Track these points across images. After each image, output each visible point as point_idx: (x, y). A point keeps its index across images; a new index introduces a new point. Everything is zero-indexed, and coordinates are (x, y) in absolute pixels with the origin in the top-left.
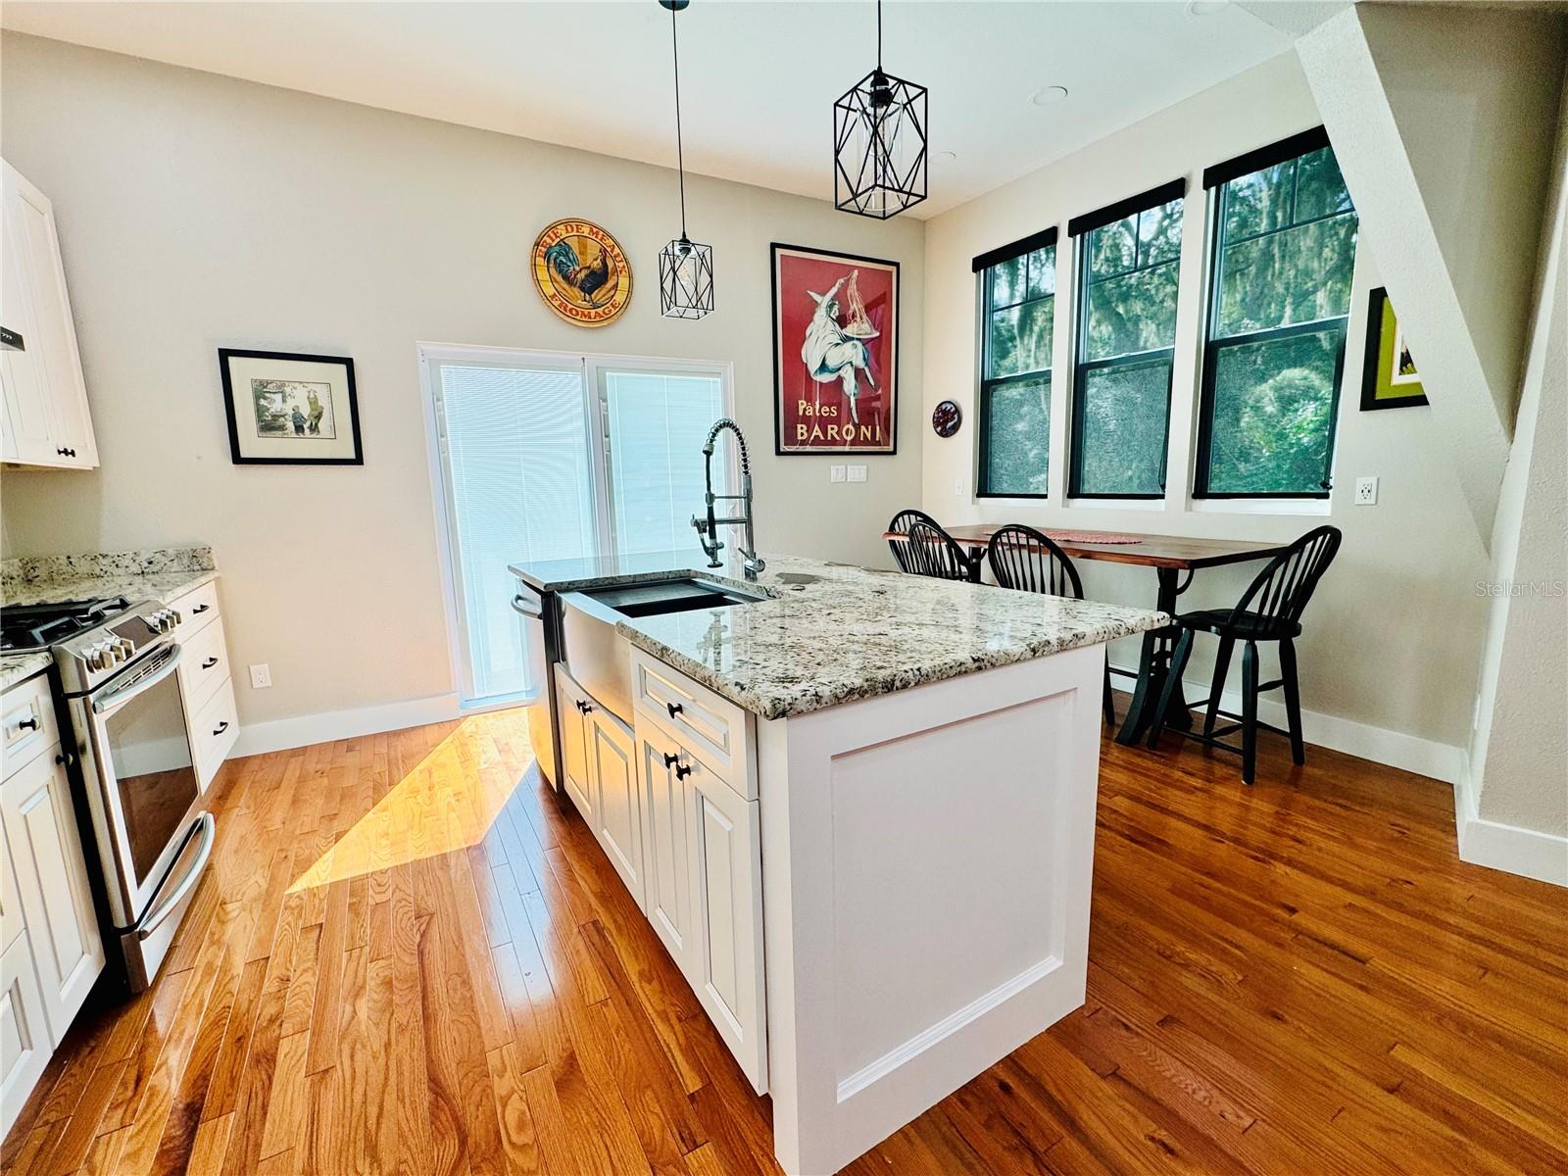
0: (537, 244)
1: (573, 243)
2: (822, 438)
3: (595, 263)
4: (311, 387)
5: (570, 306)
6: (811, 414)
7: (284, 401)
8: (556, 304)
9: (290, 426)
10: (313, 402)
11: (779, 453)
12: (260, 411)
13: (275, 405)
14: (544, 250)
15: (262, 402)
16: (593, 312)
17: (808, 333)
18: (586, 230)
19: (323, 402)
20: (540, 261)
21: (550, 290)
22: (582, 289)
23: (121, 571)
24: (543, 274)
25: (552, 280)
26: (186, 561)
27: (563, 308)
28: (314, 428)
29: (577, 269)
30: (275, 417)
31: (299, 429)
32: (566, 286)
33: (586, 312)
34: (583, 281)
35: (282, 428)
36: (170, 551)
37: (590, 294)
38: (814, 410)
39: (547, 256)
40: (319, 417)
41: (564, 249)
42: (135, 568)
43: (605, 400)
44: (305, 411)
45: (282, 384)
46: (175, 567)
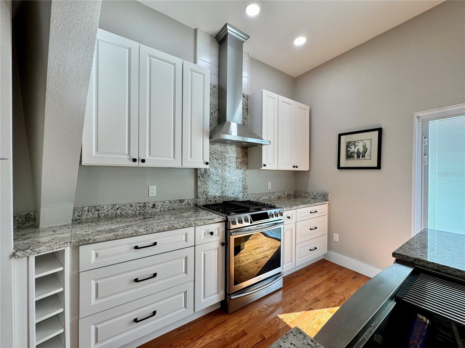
4: (364, 141)
7: (355, 148)
9: (356, 156)
10: (364, 147)
12: (347, 151)
13: (353, 149)
15: (349, 149)
19: (368, 146)
23: (309, 197)
26: (322, 197)
28: (363, 156)
30: (352, 153)
31: (358, 157)
35: (353, 157)
36: (320, 194)
40: (365, 152)
42: (312, 197)
44: (361, 150)
45: (355, 142)
46: (320, 198)
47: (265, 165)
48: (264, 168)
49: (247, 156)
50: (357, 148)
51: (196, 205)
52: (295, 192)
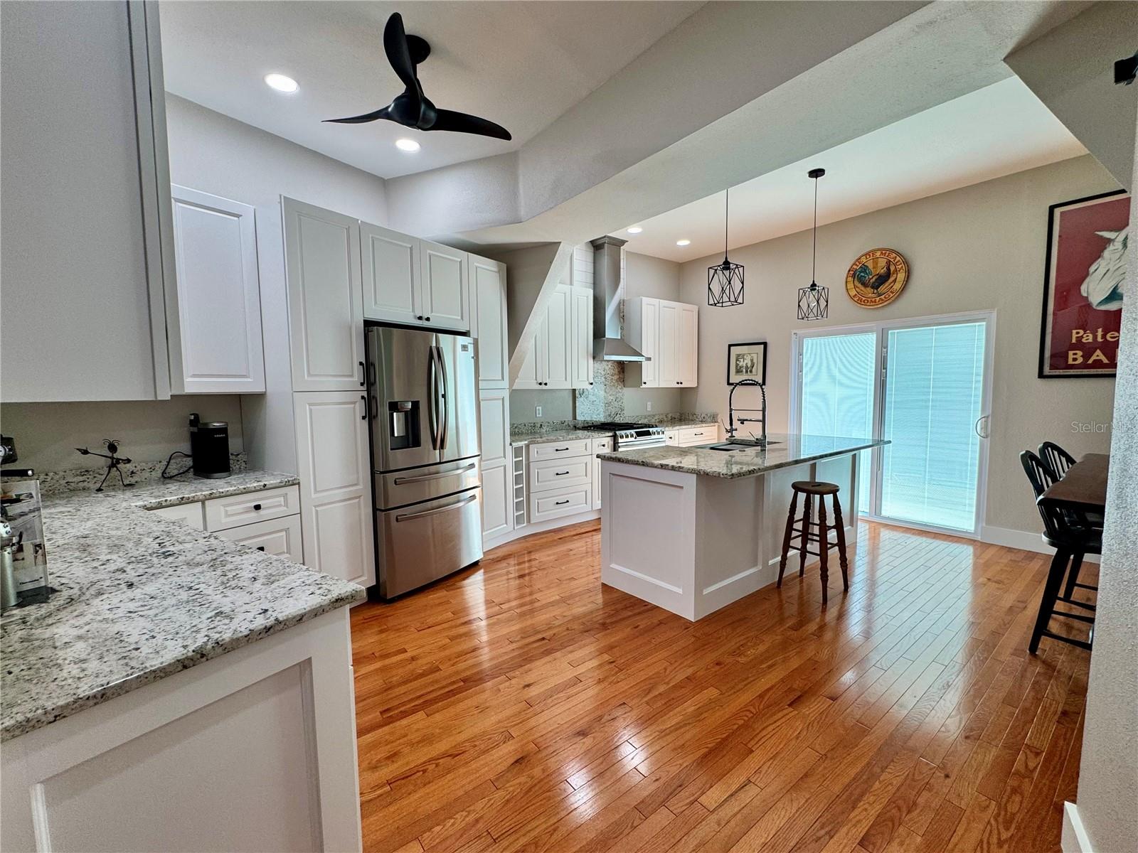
0: (849, 271)
1: (870, 265)
2: (1105, 361)
3: (882, 271)
4: (751, 355)
5: (864, 299)
6: (1091, 340)
7: (744, 361)
8: (856, 299)
9: (744, 370)
10: (752, 360)
11: (1041, 375)
12: (737, 365)
13: (741, 363)
14: (852, 272)
15: (738, 362)
16: (878, 299)
17: (1092, 269)
18: (878, 254)
19: (755, 361)
20: (850, 279)
21: (853, 292)
22: (873, 287)
23: (697, 418)
24: (851, 286)
25: (855, 287)
26: (711, 418)
27: (860, 302)
28: (751, 371)
29: (871, 277)
30: (741, 367)
31: (747, 372)
32: (863, 288)
33: (873, 300)
34: (874, 283)
35: (742, 371)
37: (877, 289)
38: (1095, 337)
39: (854, 276)
40: (753, 367)
41: (864, 268)
43: (886, 347)
44: (749, 364)
45: (744, 355)
46: (709, 420)
47: (645, 383)
48: (644, 386)
49: (623, 372)
50: (746, 361)
51: (575, 427)
52: (681, 415)
